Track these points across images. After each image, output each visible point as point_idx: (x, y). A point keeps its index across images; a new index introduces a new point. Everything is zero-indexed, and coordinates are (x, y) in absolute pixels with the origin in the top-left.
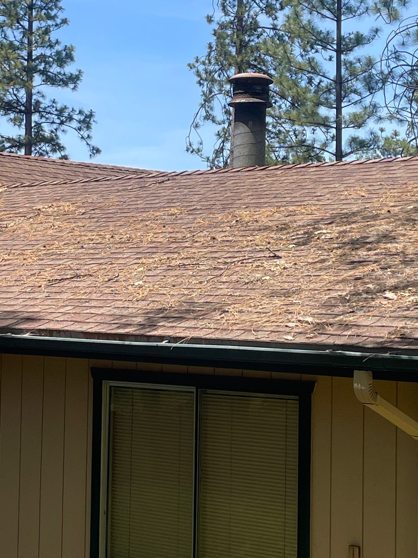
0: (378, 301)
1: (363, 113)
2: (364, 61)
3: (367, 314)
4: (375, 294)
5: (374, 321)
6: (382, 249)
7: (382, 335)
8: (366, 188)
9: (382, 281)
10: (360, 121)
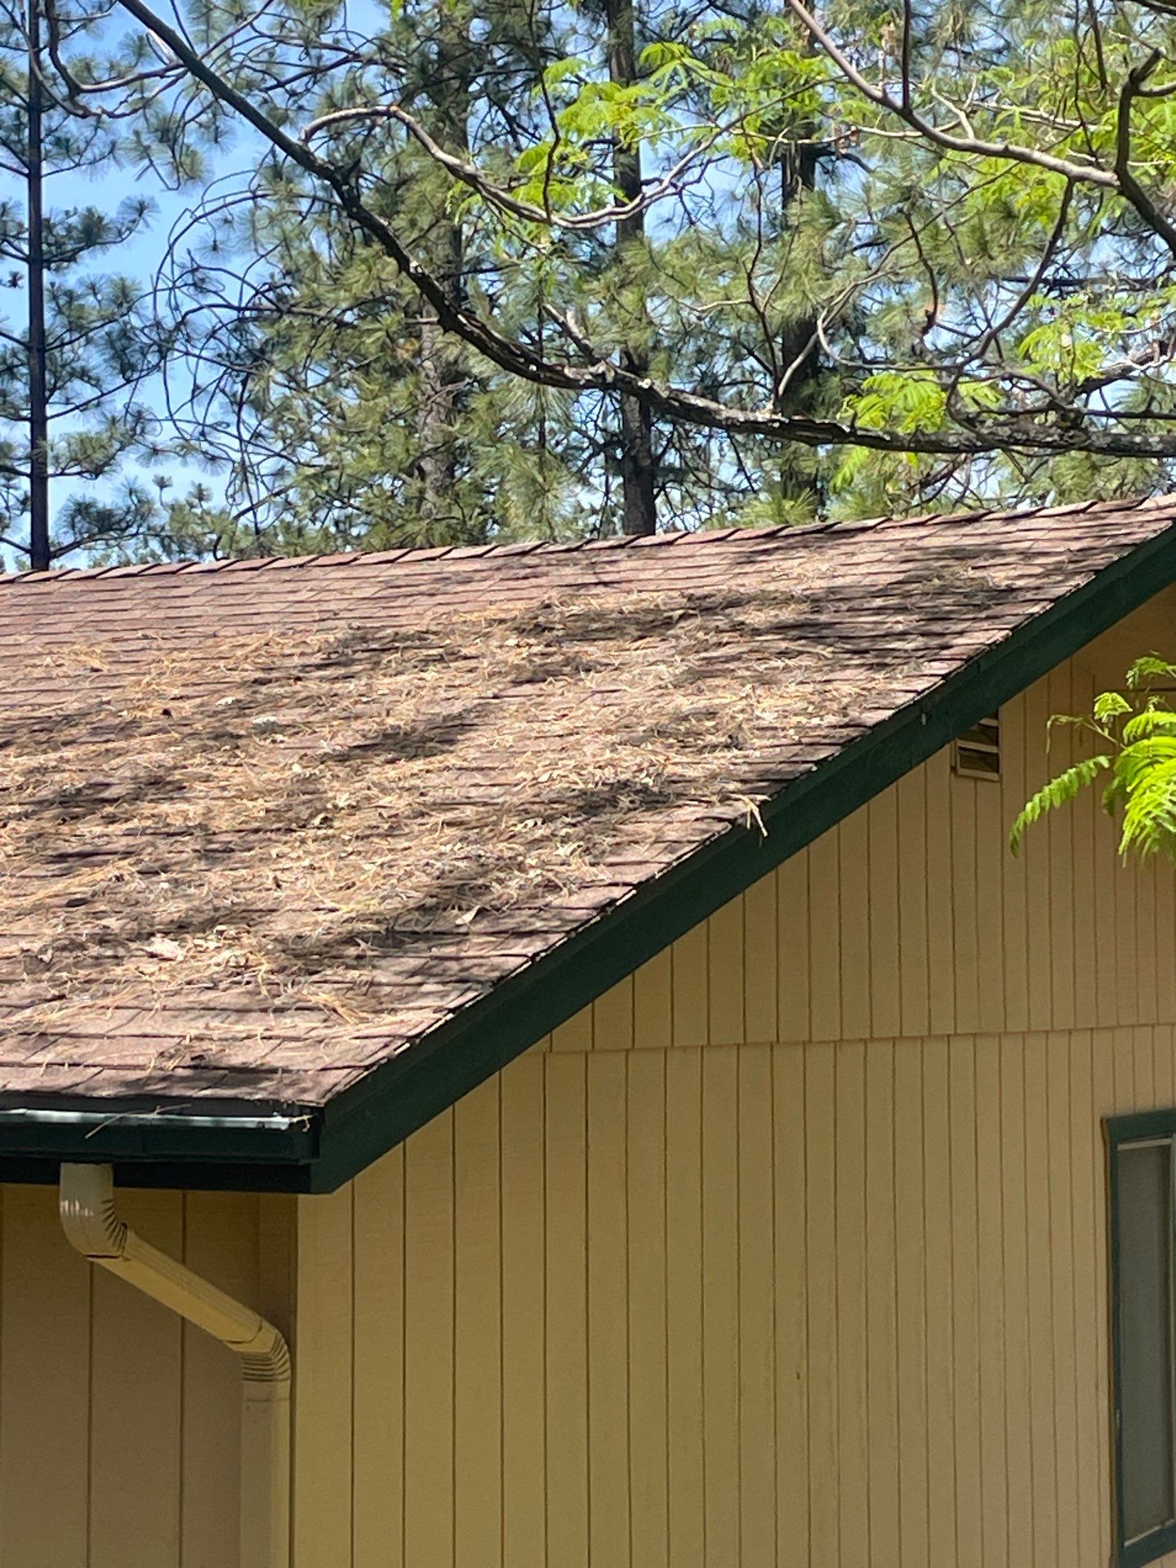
0: (130, 965)
1: (105, 436)
2: (106, 291)
3: (100, 1003)
4: (122, 944)
5: (119, 1022)
6: (148, 818)
7: (141, 1060)
8: (102, 647)
9: (143, 909)
10: (99, 456)
